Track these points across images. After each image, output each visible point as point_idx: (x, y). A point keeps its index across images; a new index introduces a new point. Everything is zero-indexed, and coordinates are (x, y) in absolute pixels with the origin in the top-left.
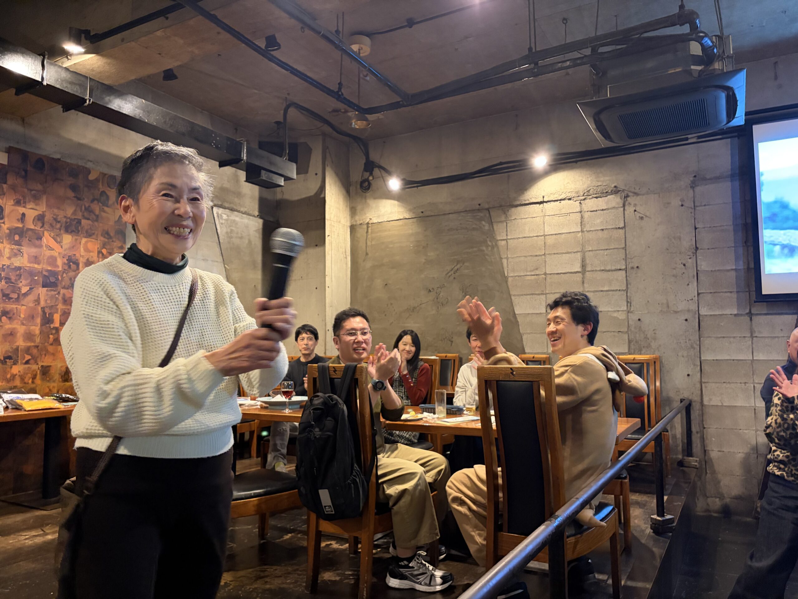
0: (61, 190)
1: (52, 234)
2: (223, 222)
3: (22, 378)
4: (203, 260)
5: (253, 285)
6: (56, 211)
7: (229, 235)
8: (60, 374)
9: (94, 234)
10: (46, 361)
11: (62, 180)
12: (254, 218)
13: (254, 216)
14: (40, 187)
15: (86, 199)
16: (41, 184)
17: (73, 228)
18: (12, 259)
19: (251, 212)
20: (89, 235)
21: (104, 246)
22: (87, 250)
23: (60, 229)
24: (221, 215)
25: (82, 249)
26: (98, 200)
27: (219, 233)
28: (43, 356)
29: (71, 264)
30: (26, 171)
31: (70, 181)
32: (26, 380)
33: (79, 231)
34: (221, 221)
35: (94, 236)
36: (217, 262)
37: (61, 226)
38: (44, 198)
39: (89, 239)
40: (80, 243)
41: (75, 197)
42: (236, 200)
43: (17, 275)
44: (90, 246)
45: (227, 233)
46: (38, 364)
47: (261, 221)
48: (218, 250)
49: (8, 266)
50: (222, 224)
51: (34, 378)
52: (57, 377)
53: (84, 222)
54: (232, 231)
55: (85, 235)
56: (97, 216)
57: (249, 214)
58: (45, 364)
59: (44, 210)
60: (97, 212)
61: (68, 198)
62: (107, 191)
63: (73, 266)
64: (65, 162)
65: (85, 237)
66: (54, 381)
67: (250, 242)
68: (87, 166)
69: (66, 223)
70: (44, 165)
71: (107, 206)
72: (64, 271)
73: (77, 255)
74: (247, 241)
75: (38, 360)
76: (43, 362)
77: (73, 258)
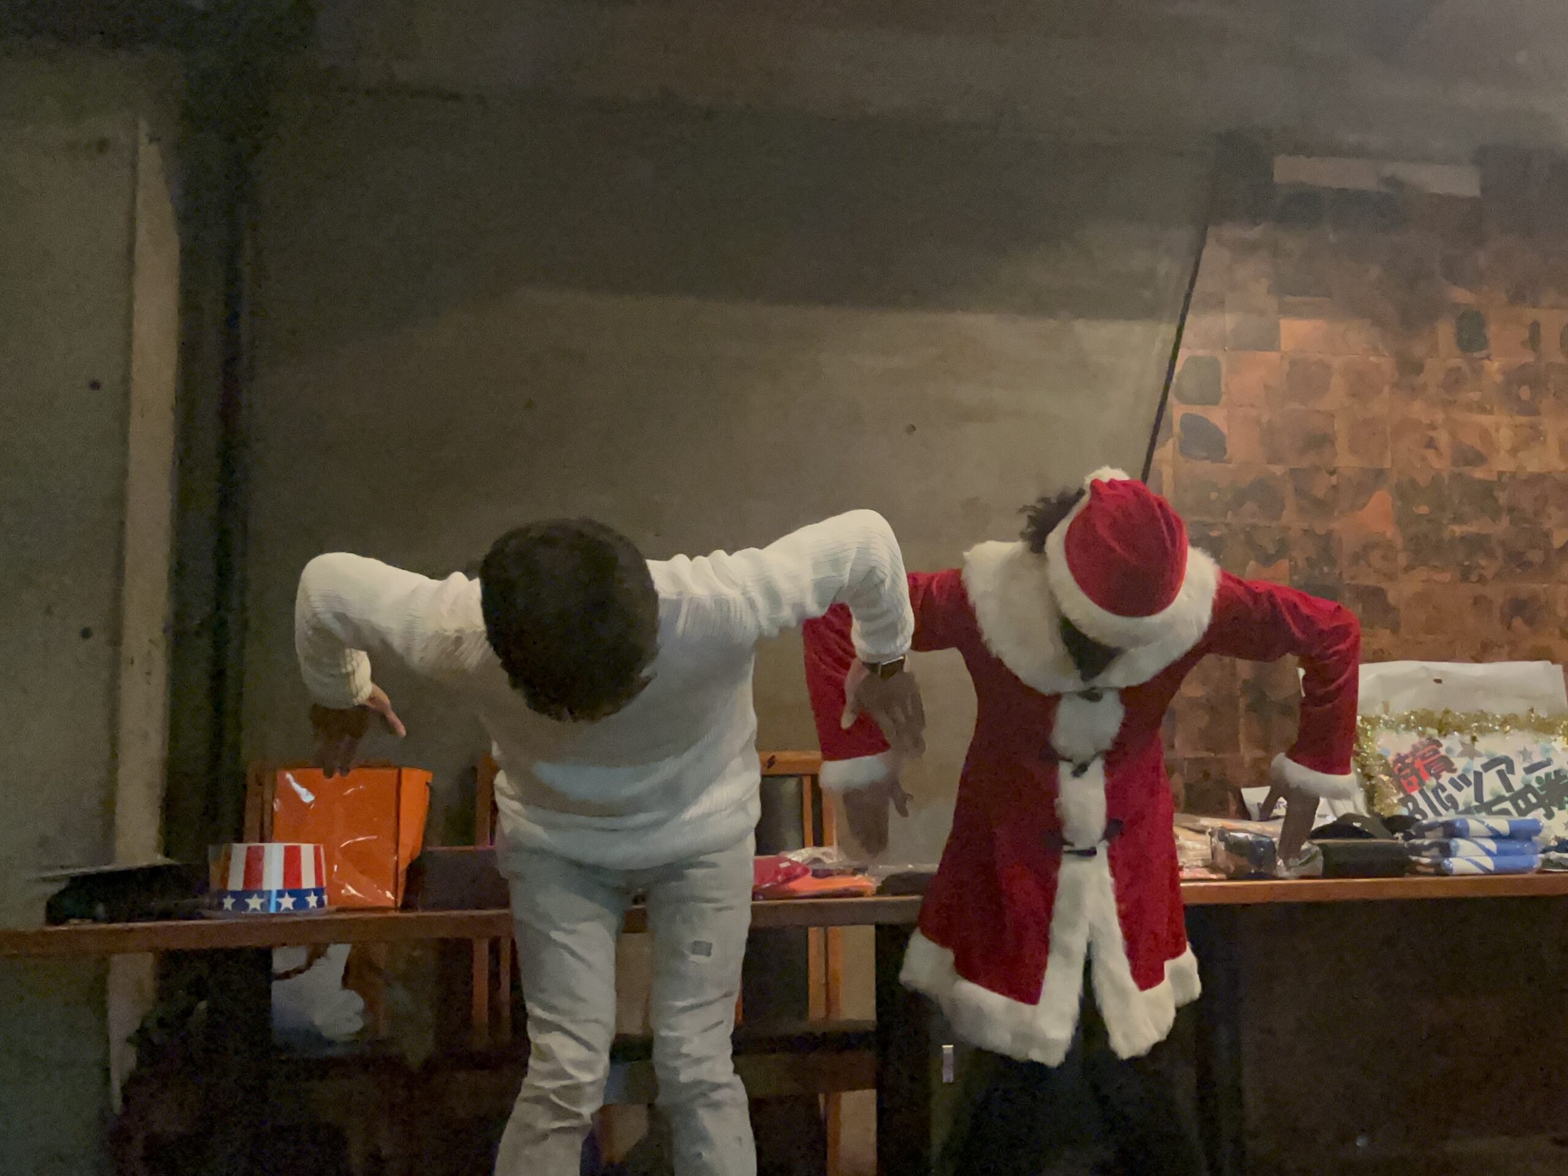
18: (1521, 454)
43: (1536, 499)
49: (1513, 476)
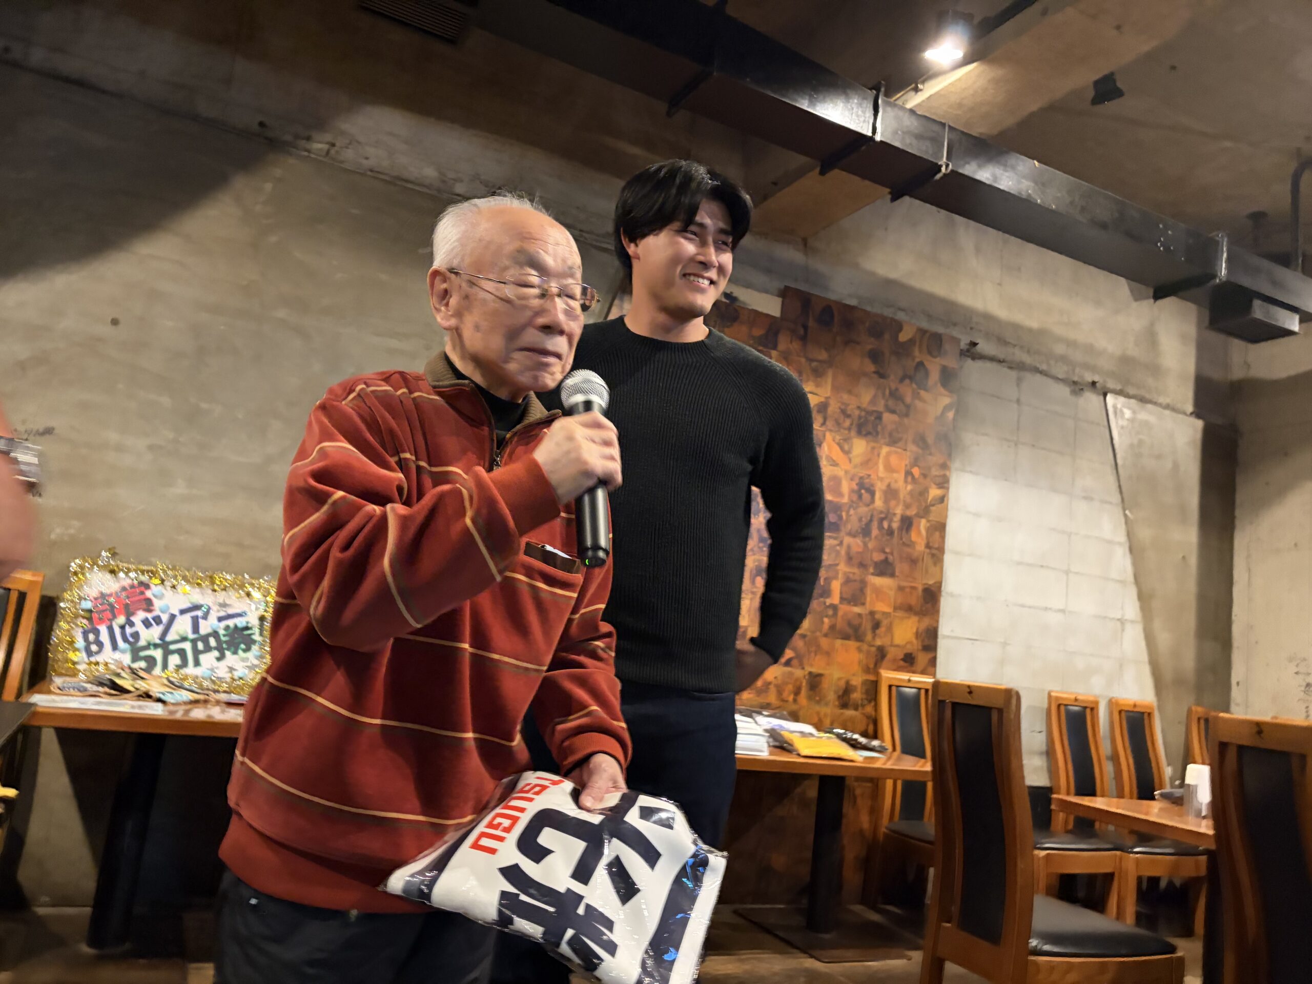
0: (857, 361)
1: (838, 438)
2: (1125, 423)
3: (780, 692)
4: (1085, 498)
5: (1181, 556)
6: (845, 397)
7: (1136, 449)
8: (836, 692)
9: (900, 439)
10: (816, 666)
11: (858, 343)
12: (1185, 417)
13: (1185, 413)
14: (823, 355)
15: (892, 377)
16: (826, 349)
17: (870, 427)
19: (1179, 406)
20: (893, 441)
21: (915, 462)
22: (889, 468)
23: (849, 429)
24: (1121, 411)
25: (881, 467)
26: (911, 378)
27: (1117, 446)
28: (813, 654)
29: (863, 491)
30: (805, 327)
31: (870, 344)
32: (785, 695)
33: (877, 433)
34: (1121, 422)
35: (900, 444)
36: (1111, 503)
37: (851, 424)
38: (830, 373)
39: (893, 449)
40: (879, 455)
41: (875, 372)
42: (1150, 381)
44: (894, 460)
45: (1131, 446)
46: (803, 668)
47: (1199, 424)
48: (1111, 479)
50: (1122, 427)
51: (797, 692)
52: (831, 696)
53: (887, 417)
54: (1141, 442)
55: (887, 440)
56: (908, 407)
57: (1174, 409)
58: (814, 670)
59: (829, 394)
60: (908, 400)
61: (865, 374)
62: (926, 363)
63: (866, 496)
64: (865, 311)
65: (888, 445)
66: (827, 704)
67: (1176, 466)
68: (897, 317)
69: (860, 417)
70: (832, 316)
71: (926, 390)
72: (852, 505)
73: (872, 477)
74: (1169, 465)
75: (805, 661)
76: (812, 665)
77: (867, 481)
